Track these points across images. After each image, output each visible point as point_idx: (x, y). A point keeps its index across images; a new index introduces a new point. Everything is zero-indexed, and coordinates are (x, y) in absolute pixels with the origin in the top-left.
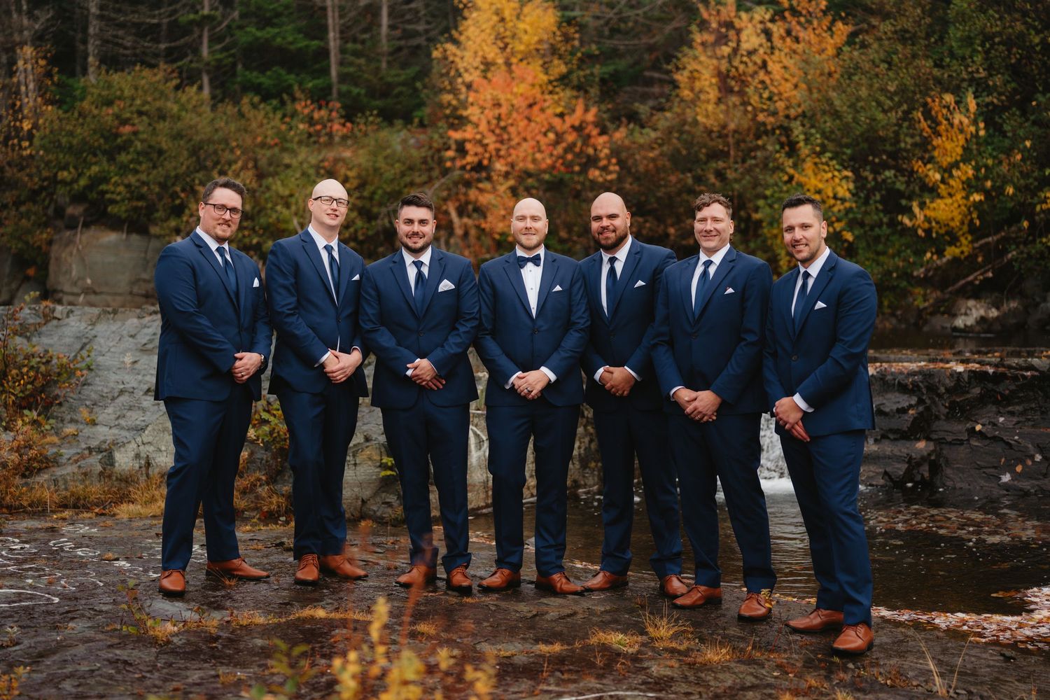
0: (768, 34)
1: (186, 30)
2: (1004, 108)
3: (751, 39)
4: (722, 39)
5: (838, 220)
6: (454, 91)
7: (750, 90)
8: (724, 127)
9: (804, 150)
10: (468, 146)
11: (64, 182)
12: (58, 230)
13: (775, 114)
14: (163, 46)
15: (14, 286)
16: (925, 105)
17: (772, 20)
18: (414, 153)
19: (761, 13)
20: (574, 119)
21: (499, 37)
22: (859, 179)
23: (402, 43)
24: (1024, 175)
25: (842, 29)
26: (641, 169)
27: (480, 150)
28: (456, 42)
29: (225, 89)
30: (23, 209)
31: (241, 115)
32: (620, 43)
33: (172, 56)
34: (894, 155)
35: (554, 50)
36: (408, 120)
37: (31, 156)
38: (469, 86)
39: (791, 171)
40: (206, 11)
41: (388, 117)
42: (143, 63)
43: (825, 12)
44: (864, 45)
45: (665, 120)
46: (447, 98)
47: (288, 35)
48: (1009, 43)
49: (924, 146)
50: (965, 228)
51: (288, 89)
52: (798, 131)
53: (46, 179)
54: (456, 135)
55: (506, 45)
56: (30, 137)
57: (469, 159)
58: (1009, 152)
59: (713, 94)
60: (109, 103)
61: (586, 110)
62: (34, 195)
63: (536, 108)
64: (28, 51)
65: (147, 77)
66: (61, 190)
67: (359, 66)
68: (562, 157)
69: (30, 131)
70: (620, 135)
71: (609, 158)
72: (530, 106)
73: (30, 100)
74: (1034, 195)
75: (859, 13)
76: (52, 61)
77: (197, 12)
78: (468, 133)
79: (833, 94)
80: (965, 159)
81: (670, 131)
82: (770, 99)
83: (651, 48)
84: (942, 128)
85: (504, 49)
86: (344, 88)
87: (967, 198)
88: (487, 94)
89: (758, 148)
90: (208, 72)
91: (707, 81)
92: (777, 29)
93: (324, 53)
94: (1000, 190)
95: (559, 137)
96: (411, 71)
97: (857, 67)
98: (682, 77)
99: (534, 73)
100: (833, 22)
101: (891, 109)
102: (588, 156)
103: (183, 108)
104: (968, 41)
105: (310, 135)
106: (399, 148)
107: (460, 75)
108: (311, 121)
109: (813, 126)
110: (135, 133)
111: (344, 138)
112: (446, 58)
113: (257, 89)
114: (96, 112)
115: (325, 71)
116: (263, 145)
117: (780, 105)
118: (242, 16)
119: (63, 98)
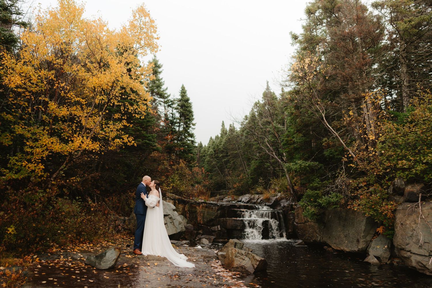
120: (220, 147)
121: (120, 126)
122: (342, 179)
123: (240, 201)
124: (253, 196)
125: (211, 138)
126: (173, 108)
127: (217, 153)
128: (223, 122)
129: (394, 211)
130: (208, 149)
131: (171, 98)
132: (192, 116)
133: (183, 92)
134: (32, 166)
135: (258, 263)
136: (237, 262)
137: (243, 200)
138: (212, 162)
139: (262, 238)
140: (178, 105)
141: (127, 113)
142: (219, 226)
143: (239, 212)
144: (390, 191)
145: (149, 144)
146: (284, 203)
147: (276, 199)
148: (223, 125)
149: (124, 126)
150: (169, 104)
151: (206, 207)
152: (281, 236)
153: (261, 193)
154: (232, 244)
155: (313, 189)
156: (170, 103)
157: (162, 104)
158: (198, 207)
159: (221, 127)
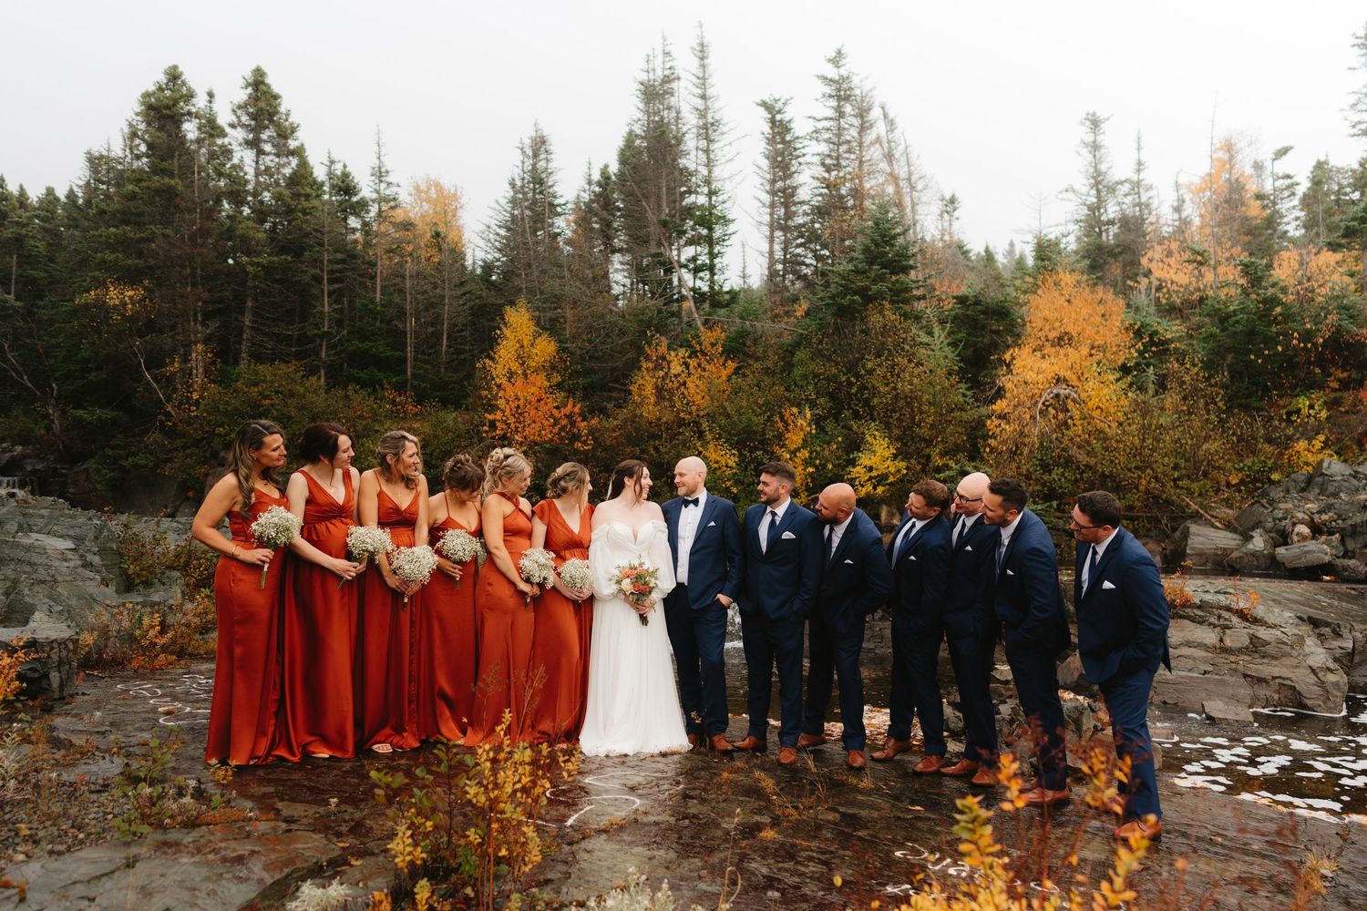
0: (687, 365)
1: (312, 340)
2: (825, 418)
3: (676, 368)
4: (658, 367)
5: (729, 480)
6: (490, 389)
7: (676, 399)
8: (660, 419)
9: (709, 437)
10: (498, 424)
11: (220, 435)
12: (212, 467)
13: (690, 413)
14: (294, 349)
15: (177, 503)
16: (780, 413)
17: (690, 357)
18: (462, 427)
19: (682, 352)
20: (567, 410)
21: (519, 357)
22: (741, 455)
23: (455, 356)
24: (838, 458)
25: (731, 365)
26: (608, 443)
27: (504, 427)
28: (493, 359)
29: (336, 379)
30: (188, 451)
31: (347, 397)
32: (595, 365)
33: (299, 356)
34: (761, 442)
35: (553, 367)
36: (458, 407)
37: (197, 416)
38: (499, 386)
39: (701, 449)
40: (326, 329)
41: (445, 403)
42: (281, 359)
43: (721, 355)
44: (744, 376)
45: (624, 413)
46: (485, 393)
47: (381, 348)
48: (828, 380)
49: (780, 437)
50: (804, 488)
51: (380, 382)
52: (705, 425)
53: (207, 432)
54: (491, 417)
55: (524, 362)
56: (197, 403)
57: (498, 432)
58: (829, 443)
59: (653, 399)
60: (256, 385)
61: (574, 406)
62: (197, 443)
63: (542, 402)
64: (200, 347)
65: (283, 369)
66: (216, 440)
67: (426, 370)
68: (559, 434)
69: (197, 400)
70: (594, 421)
71: (587, 435)
72: (539, 401)
73: (199, 379)
74: (843, 470)
75: (741, 356)
76: (216, 355)
77: (319, 329)
78: (498, 415)
79: (726, 404)
80: (804, 447)
81: (626, 421)
82: (687, 404)
83: (613, 370)
84: (790, 427)
85: (522, 364)
86: (416, 383)
87: (804, 470)
88: (510, 391)
89: (679, 433)
90: (324, 368)
91: (649, 390)
92: (693, 362)
93: (404, 360)
94: (824, 466)
95: (556, 421)
96: (461, 375)
97: (740, 388)
98: (634, 388)
99: (541, 380)
100: (726, 360)
101: (760, 415)
102: (574, 434)
103: (307, 390)
104: (805, 377)
105: (392, 412)
106: (451, 423)
107: (493, 379)
108: (393, 402)
109: (713, 422)
110: (272, 405)
111: (416, 414)
112: (485, 368)
113: (358, 381)
114: (246, 390)
115: (405, 372)
116: (360, 417)
117: (694, 408)
118: (348, 333)
119: (223, 379)
122: (154, 437)
129: (206, 475)
144: (208, 454)
155: (113, 448)
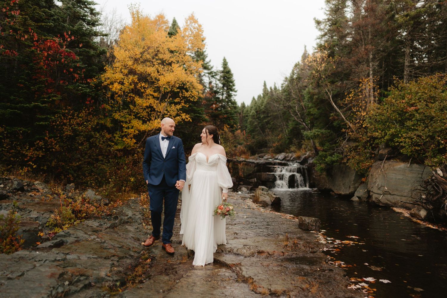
120: (261, 108)
121: (179, 107)
123: (277, 159)
124: (287, 154)
125: (254, 99)
126: (216, 79)
127: (259, 114)
128: (265, 82)
129: (371, 167)
130: (251, 109)
131: (214, 70)
132: (234, 85)
133: (225, 64)
134: (129, 140)
135: (274, 199)
136: (261, 199)
137: (280, 158)
138: (254, 122)
139: (289, 188)
140: (221, 77)
141: (185, 98)
142: (255, 179)
143: (272, 168)
145: (199, 117)
146: (310, 161)
147: (305, 157)
148: (265, 85)
149: (183, 106)
150: (212, 75)
151: (246, 164)
152: (306, 186)
153: (295, 152)
154: (260, 189)
156: (214, 74)
157: (207, 75)
158: (239, 165)
159: (263, 88)
